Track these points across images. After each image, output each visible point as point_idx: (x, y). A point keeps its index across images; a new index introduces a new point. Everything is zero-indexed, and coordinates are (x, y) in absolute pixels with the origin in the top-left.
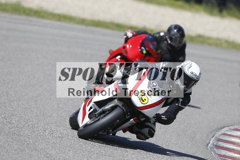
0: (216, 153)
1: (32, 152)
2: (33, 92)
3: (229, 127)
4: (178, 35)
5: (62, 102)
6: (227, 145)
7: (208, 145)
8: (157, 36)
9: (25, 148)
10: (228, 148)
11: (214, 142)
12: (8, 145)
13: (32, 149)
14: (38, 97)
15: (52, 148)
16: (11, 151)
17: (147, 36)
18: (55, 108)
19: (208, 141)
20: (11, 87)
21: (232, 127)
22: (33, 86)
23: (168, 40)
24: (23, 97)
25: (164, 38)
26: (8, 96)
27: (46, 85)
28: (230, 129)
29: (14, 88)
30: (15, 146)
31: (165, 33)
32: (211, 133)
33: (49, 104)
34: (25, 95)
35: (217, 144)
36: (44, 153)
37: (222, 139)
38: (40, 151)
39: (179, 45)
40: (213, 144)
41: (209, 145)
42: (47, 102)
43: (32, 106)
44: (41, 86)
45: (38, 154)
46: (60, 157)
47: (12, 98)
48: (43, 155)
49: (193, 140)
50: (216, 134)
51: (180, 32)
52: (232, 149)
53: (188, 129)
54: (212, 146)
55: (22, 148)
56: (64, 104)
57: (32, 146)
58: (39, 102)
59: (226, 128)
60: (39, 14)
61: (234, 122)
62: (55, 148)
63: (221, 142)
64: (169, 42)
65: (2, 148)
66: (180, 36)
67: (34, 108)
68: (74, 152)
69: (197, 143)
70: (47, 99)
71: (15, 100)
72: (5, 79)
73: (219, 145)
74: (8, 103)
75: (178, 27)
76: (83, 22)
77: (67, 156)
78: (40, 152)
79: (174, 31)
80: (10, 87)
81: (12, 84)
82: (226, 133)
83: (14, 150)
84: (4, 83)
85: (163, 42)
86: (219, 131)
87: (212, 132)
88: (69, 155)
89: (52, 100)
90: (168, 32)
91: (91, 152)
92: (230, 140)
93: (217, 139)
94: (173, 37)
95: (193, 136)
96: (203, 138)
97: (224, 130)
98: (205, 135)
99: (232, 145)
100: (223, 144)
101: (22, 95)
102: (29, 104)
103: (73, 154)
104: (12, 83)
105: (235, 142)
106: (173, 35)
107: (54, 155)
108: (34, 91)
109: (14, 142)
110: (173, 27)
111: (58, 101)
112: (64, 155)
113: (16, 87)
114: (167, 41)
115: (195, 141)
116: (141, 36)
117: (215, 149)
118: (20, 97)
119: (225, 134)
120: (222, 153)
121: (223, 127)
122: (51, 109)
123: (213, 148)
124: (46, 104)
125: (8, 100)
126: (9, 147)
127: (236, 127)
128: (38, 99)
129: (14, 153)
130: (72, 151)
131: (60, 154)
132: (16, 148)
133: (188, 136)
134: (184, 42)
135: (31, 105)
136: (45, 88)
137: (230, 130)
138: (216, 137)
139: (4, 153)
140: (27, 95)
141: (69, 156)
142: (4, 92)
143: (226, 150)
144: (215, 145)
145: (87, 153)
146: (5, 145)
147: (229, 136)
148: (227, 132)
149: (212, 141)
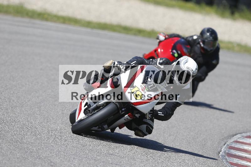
0: (227, 162)
1: (36, 160)
2: (36, 98)
3: (241, 134)
4: (211, 38)
5: (67, 108)
6: (239, 153)
7: (219, 153)
8: (190, 39)
9: (28, 157)
10: (240, 156)
11: (225, 150)
12: (10, 153)
13: (35, 158)
14: (41, 103)
15: (56, 156)
16: (14, 160)
17: (179, 39)
18: (59, 114)
19: (220, 148)
20: (14, 92)
21: (245, 135)
22: (36, 92)
23: (201, 43)
24: (26, 103)
25: (197, 42)
26: (10, 102)
27: (50, 91)
28: (243, 136)
29: (17, 94)
30: (18, 154)
31: (198, 36)
32: (222, 141)
33: (53, 110)
34: (28, 101)
35: (229, 151)
36: (48, 161)
37: (234, 147)
38: (43, 159)
39: (212, 48)
40: (225, 152)
41: (221, 153)
42: (51, 109)
43: (35, 113)
44: (44, 91)
45: (41, 162)
46: (65, 166)
47: (15, 104)
48: (47, 164)
49: (203, 147)
50: (227, 142)
51: (213, 36)
52: (245, 157)
53: (199, 136)
54: (224, 154)
55: (25, 156)
56: (69, 110)
57: (36, 154)
58: (43, 108)
59: (238, 135)
60: (43, 16)
61: (247, 129)
62: (59, 156)
63: (232, 150)
64: (202, 45)
65: (4, 157)
66: (213, 40)
67: (37, 114)
68: (80, 160)
69: (208, 151)
70: (51, 105)
71: (18, 106)
72: (8, 84)
73: (231, 153)
74: (11, 109)
75: (211, 30)
76: (89, 24)
77: (72, 164)
78: (44, 161)
79: (206, 34)
80: (12, 92)
81: (15, 90)
82: (238, 140)
83: (16, 158)
84: (6, 88)
85: (196, 45)
86: (230, 139)
87: (224, 140)
88: (74, 163)
89: (57, 106)
90: (201, 35)
91: (97, 160)
92: (243, 148)
93: (228, 147)
94: (206, 41)
95: (204, 144)
96: (214, 146)
97: (236, 138)
98: (216, 143)
99: (245, 153)
100: (235, 152)
101: (25, 101)
102: (33, 110)
103: (78, 162)
104: (15, 88)
105: (248, 150)
106: (206, 39)
107: (59, 163)
108: (38, 97)
109: (17, 150)
110: (206, 30)
111: (63, 107)
112: (69, 163)
113: (19, 92)
114: (200, 45)
115: (206, 149)
116: (173, 39)
117: (227, 157)
118: (23, 103)
119: (237, 142)
120: (234, 161)
121: (234, 134)
122: (55, 115)
123: (225, 156)
124: (50, 111)
125: (11, 107)
126: (11, 156)
127: (248, 134)
128: (42, 105)
129: (16, 161)
130: (77, 159)
131: (65, 163)
132: (19, 156)
133: (199, 144)
134: (217, 45)
135: (34, 111)
136: (48, 94)
137: (242, 138)
138: (228, 145)
139: (6, 162)
140: (30, 101)
141: (74, 165)
142: (6, 97)
143: (239, 158)
144: (227, 153)
145: (93, 161)
146: (7, 153)
147: (241, 144)
148: (240, 139)
149: (223, 148)
